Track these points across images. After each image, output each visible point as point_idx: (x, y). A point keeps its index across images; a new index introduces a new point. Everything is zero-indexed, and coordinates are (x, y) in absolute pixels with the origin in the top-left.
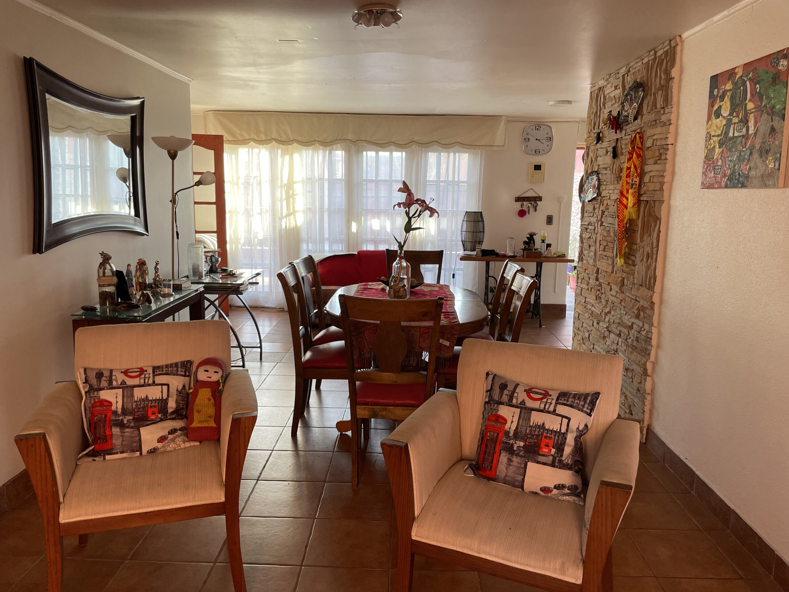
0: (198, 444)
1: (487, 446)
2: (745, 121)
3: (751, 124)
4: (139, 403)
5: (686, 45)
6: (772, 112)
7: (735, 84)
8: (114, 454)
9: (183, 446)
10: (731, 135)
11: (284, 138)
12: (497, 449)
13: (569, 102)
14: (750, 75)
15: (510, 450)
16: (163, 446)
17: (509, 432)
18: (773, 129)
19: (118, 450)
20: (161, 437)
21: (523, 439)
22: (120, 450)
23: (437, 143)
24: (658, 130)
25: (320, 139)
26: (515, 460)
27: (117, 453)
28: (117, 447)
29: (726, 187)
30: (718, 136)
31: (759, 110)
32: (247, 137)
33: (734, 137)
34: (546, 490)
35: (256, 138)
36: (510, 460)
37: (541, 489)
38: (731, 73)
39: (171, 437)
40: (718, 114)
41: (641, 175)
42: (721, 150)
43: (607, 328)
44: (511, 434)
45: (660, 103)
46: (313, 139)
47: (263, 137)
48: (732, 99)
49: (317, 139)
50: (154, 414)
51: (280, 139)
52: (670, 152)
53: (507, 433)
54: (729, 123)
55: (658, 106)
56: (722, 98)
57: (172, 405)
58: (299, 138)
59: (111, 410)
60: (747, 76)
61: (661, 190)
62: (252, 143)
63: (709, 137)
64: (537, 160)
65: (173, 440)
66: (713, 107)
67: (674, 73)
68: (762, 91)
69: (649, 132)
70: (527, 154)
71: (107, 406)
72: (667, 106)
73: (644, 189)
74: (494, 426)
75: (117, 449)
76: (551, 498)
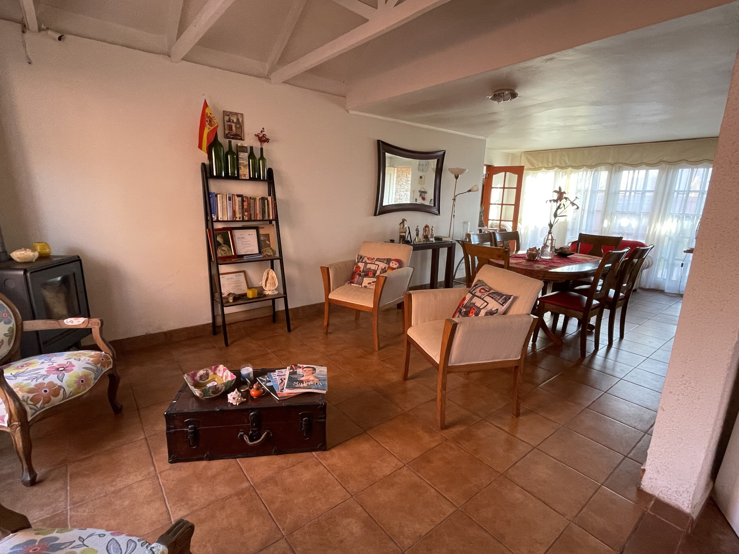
4: (368, 269)
11: (563, 165)
16: (368, 286)
20: (369, 283)
21: (466, 309)
22: (356, 283)
23: (685, 161)
25: (587, 164)
27: (354, 284)
32: (540, 165)
35: (546, 166)
46: (582, 165)
47: (550, 165)
49: (585, 164)
50: (371, 274)
51: (560, 166)
57: (378, 273)
58: (573, 165)
59: (359, 270)
62: (543, 169)
65: (373, 285)
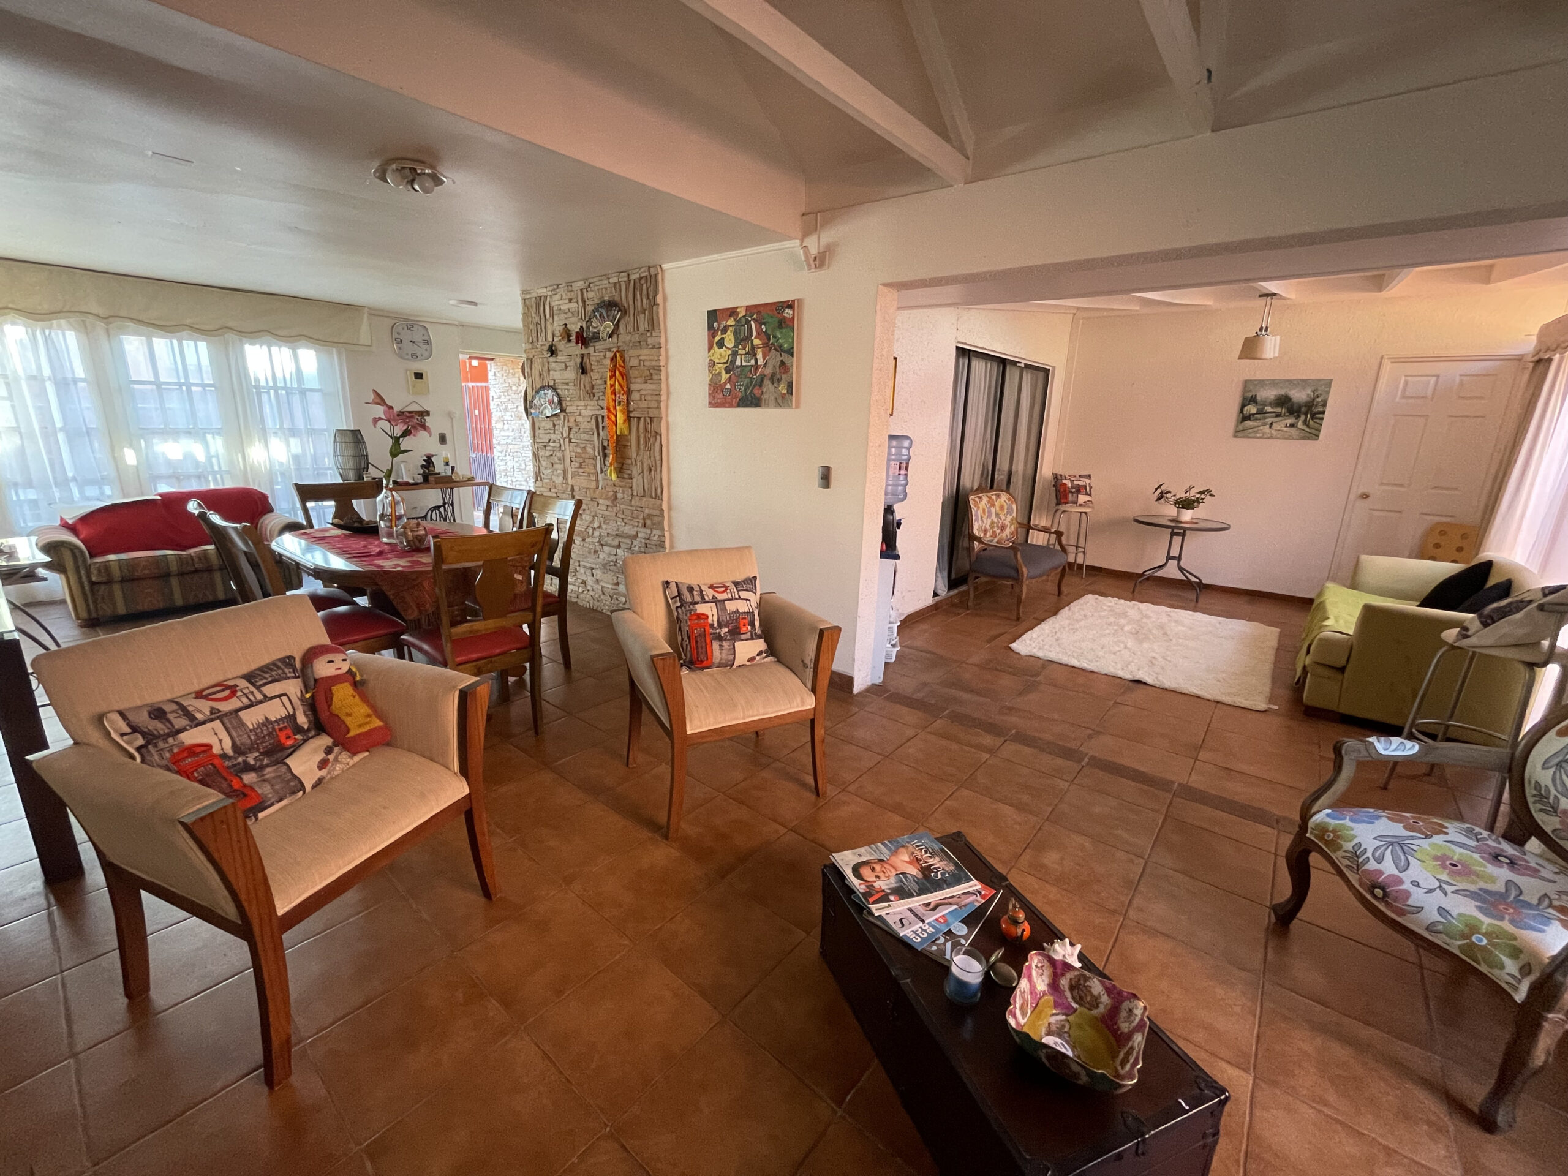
0: (367, 754)
1: (697, 642)
2: (753, 353)
3: (760, 356)
4: (259, 731)
5: (667, 276)
6: (780, 349)
7: (738, 321)
8: (270, 806)
9: (351, 762)
10: (738, 363)
12: (708, 641)
13: (475, 304)
14: (755, 316)
15: (719, 638)
16: (329, 773)
17: (713, 625)
18: (782, 363)
19: (273, 800)
20: (320, 762)
21: (726, 626)
22: (276, 799)
24: (645, 353)
26: (725, 644)
27: (272, 804)
28: (270, 796)
29: (738, 406)
30: (724, 363)
31: (766, 346)
33: (741, 366)
34: (752, 659)
36: (721, 646)
37: (748, 661)
38: (732, 312)
39: (331, 757)
40: (721, 344)
41: (629, 393)
42: (728, 376)
43: (599, 542)
44: (716, 625)
45: (643, 325)
48: (736, 334)
50: (288, 737)
52: (663, 373)
53: (712, 625)
54: (735, 354)
55: (641, 328)
56: (725, 330)
57: (302, 720)
59: (215, 756)
60: (751, 317)
61: (659, 407)
63: (712, 364)
64: (417, 366)
65: (336, 760)
66: (714, 337)
67: (659, 299)
68: (769, 332)
69: (630, 353)
70: (401, 357)
71: (203, 752)
72: (653, 329)
73: (632, 406)
74: (697, 624)
75: (270, 798)
76: (756, 665)
